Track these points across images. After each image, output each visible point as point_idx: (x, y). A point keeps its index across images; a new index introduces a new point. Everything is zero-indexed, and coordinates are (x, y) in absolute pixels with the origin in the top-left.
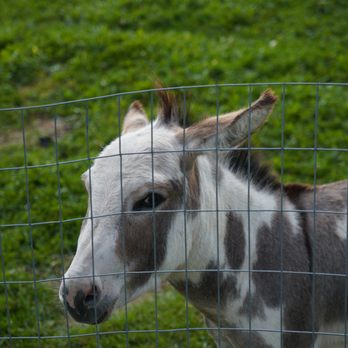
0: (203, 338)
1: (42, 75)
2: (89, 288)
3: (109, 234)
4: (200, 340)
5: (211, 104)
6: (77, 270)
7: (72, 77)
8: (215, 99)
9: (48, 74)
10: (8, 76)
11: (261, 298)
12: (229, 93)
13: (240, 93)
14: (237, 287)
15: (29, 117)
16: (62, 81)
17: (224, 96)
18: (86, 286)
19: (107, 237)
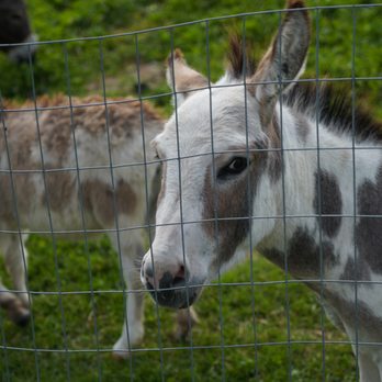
0: (311, 299)
1: (137, 16)
2: (177, 269)
3: (193, 207)
4: (309, 302)
5: (323, 44)
6: (162, 250)
7: (169, 18)
8: (329, 39)
9: (143, 15)
10: (100, 18)
11: (366, 263)
12: (344, 32)
13: (356, 32)
14: (335, 253)
15: (123, 62)
16: (159, 22)
17: (338, 35)
18: (174, 266)
19: (192, 210)
